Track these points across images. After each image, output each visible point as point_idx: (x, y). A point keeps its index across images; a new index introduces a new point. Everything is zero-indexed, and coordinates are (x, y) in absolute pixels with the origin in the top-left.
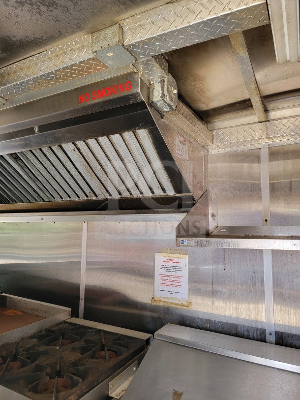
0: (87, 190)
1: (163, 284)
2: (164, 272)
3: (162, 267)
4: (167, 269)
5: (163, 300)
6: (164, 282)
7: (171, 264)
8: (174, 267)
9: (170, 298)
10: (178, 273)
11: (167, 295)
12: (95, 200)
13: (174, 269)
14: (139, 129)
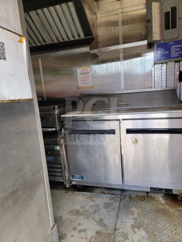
0: (41, 39)
1: (82, 81)
2: (82, 75)
3: (81, 74)
4: (83, 74)
5: (82, 87)
6: (82, 80)
7: (84, 72)
8: (85, 73)
9: (85, 86)
10: (88, 75)
11: (84, 85)
12: (45, 45)
13: (86, 73)
14: (69, 2)
